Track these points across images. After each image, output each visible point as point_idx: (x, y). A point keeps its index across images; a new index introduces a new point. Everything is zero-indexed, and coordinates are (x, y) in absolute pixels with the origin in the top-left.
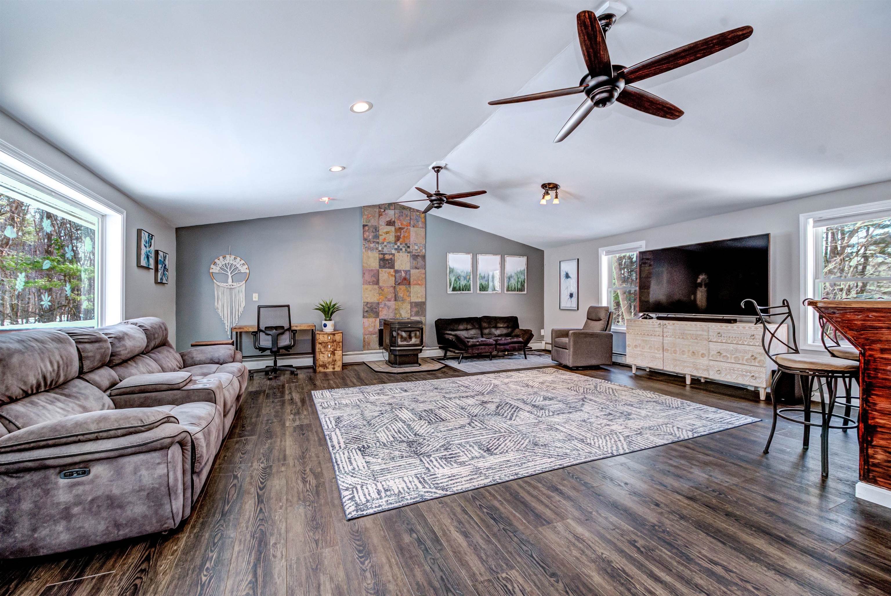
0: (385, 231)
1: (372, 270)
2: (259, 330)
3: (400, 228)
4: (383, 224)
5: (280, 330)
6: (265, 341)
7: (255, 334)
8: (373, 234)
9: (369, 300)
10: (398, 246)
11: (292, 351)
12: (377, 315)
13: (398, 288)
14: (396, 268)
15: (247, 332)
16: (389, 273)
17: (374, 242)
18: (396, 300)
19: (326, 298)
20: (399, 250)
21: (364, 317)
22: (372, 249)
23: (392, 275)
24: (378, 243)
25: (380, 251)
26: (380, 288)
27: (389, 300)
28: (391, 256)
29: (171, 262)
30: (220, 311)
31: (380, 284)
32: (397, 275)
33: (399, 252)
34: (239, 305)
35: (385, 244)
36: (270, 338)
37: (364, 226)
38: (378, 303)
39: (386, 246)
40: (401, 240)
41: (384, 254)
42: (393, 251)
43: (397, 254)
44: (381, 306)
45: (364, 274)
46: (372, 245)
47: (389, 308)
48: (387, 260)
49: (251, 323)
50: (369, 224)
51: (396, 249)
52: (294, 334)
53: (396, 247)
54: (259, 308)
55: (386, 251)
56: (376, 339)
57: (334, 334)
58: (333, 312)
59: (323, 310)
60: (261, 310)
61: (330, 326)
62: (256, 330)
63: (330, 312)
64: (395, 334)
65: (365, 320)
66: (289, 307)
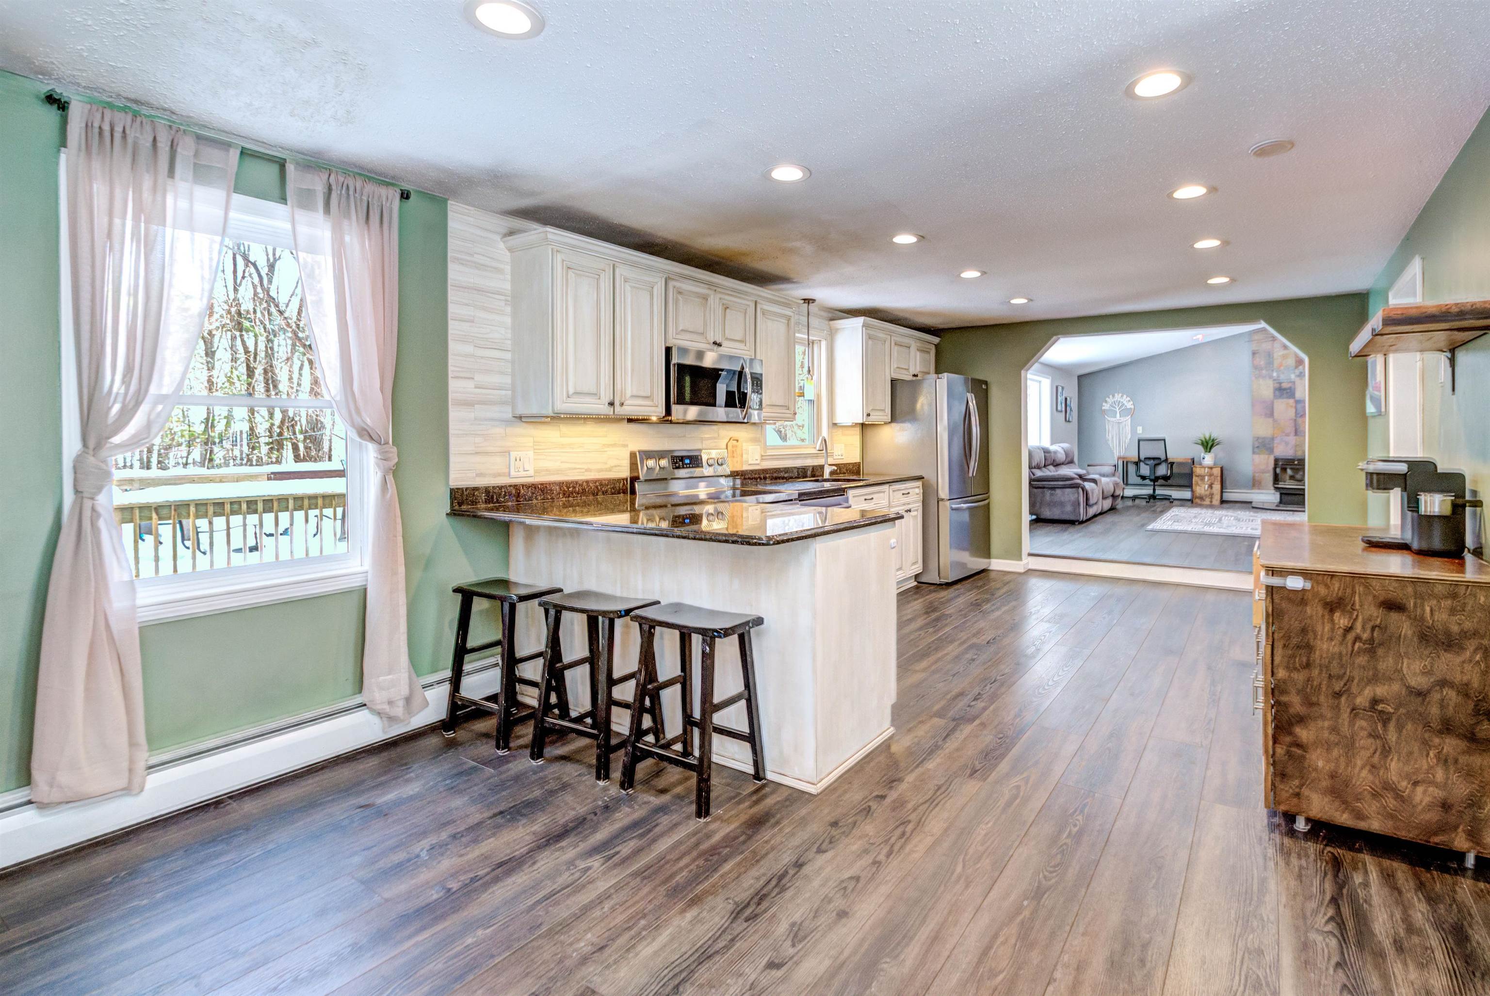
0: (1282, 355)
1: (1265, 402)
2: (1140, 460)
4: (1281, 348)
5: (1157, 461)
6: (1145, 470)
7: (1137, 464)
8: (1266, 360)
9: (1261, 435)
11: (1170, 482)
12: (1271, 450)
13: (1300, 420)
14: (1298, 397)
15: (1131, 462)
16: (1287, 404)
17: (1267, 369)
18: (1296, 435)
19: (1205, 433)
20: (1301, 377)
21: (1254, 453)
22: (1263, 377)
23: (1291, 406)
24: (1273, 371)
25: (1275, 380)
26: (1274, 421)
27: (1287, 435)
28: (1290, 385)
29: (1074, 404)
30: (1110, 442)
31: (1276, 417)
32: (1299, 406)
33: (1301, 380)
34: (1126, 438)
35: (1282, 370)
36: (1148, 467)
37: (1254, 353)
38: (1273, 439)
39: (1283, 373)
41: (1281, 383)
42: (1294, 379)
43: (1298, 382)
44: (1277, 442)
45: (1253, 406)
46: (1265, 373)
47: (1287, 443)
48: (1285, 389)
49: (1133, 455)
50: (1261, 350)
51: (1296, 376)
52: (1172, 466)
53: (1297, 373)
54: (1139, 441)
55: (1283, 379)
56: (1269, 477)
57: (1211, 468)
58: (1212, 446)
59: (1202, 444)
60: (1141, 443)
61: (1208, 459)
62: (1137, 460)
63: (1208, 445)
64: (1278, 470)
65: (1256, 457)
66: (1164, 440)
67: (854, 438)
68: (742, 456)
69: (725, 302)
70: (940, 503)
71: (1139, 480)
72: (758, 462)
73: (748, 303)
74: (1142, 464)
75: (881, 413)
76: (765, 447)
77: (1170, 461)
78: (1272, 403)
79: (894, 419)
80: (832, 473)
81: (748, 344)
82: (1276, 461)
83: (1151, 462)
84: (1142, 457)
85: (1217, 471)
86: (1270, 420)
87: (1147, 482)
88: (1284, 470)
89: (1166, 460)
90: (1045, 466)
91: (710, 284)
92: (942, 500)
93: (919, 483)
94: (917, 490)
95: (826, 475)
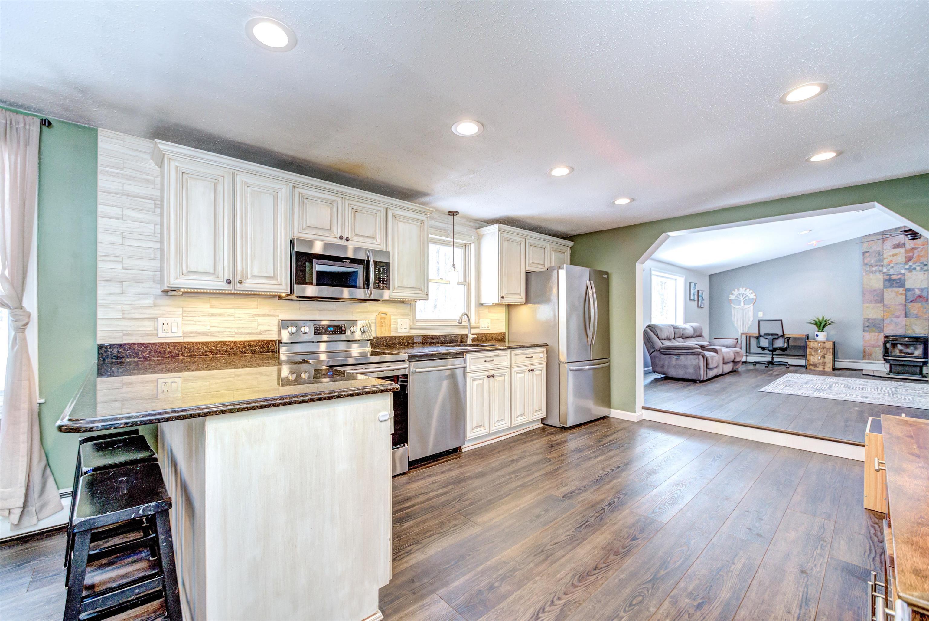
0: (891, 253)
1: (874, 291)
2: (760, 335)
3: (913, 248)
4: (889, 248)
5: (776, 336)
7: (758, 338)
8: (875, 259)
9: (870, 316)
10: (911, 266)
12: (881, 329)
13: (910, 305)
14: (907, 286)
15: (753, 337)
16: (897, 292)
17: (876, 266)
18: (906, 316)
19: (819, 315)
20: (911, 269)
21: (864, 331)
22: (874, 272)
23: (901, 294)
24: (882, 266)
25: (884, 273)
26: (884, 306)
27: (898, 317)
28: (899, 276)
29: (706, 295)
30: (734, 322)
31: (886, 302)
32: (909, 294)
33: (910, 271)
34: (748, 319)
35: (892, 265)
36: (767, 341)
37: (864, 253)
38: (883, 320)
39: (893, 267)
40: (914, 260)
41: (890, 275)
42: (903, 271)
43: (908, 274)
44: (887, 322)
45: (864, 294)
46: (874, 269)
47: (896, 324)
48: (894, 280)
49: (755, 331)
50: (871, 250)
51: (906, 269)
52: (788, 340)
53: (907, 267)
54: (759, 321)
55: (892, 271)
56: (879, 351)
57: (824, 342)
58: (825, 325)
59: (816, 324)
60: (761, 322)
61: (822, 336)
62: (757, 335)
63: (821, 325)
64: (888, 345)
65: (866, 334)
66: (781, 321)
67: (501, 315)
68: (390, 325)
69: (354, 207)
70: (561, 365)
71: (760, 351)
72: (407, 330)
73: (379, 208)
74: (762, 339)
75: (517, 296)
76: (415, 320)
77: (786, 336)
78: (883, 290)
79: (528, 300)
80: (474, 340)
81: (379, 240)
82: (886, 338)
83: (770, 337)
84: (762, 334)
85: (829, 345)
86: (880, 305)
87: (766, 352)
88: (894, 345)
89: (783, 336)
90: (674, 338)
91: (338, 193)
92: (562, 363)
93: (544, 349)
94: (541, 355)
95: (469, 342)
